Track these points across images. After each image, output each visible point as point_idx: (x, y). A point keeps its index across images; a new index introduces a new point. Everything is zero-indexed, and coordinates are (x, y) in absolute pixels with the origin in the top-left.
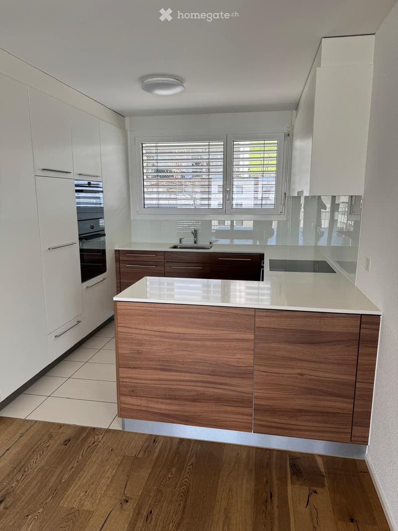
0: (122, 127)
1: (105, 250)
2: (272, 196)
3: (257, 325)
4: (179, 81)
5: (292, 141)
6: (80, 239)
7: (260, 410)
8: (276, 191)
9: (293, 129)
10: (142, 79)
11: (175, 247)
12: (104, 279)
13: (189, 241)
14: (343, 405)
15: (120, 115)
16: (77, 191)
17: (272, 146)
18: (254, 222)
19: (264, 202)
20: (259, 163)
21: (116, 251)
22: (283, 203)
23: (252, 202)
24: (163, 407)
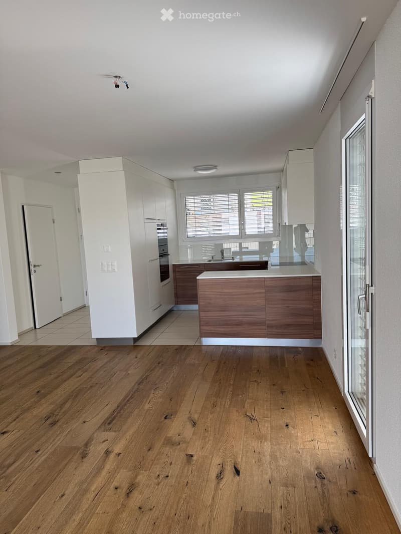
0: (173, 188)
1: (168, 265)
2: (271, 225)
3: (266, 285)
4: (215, 167)
5: (281, 191)
6: (160, 256)
7: (270, 326)
8: (273, 223)
9: (281, 184)
10: (195, 167)
11: (209, 261)
12: (169, 282)
13: (218, 257)
14: (308, 320)
15: (172, 180)
16: (158, 229)
17: (269, 195)
18: (259, 242)
19: (266, 230)
20: (261, 201)
21: (173, 265)
22: (278, 230)
23: (257, 230)
24: (222, 329)
